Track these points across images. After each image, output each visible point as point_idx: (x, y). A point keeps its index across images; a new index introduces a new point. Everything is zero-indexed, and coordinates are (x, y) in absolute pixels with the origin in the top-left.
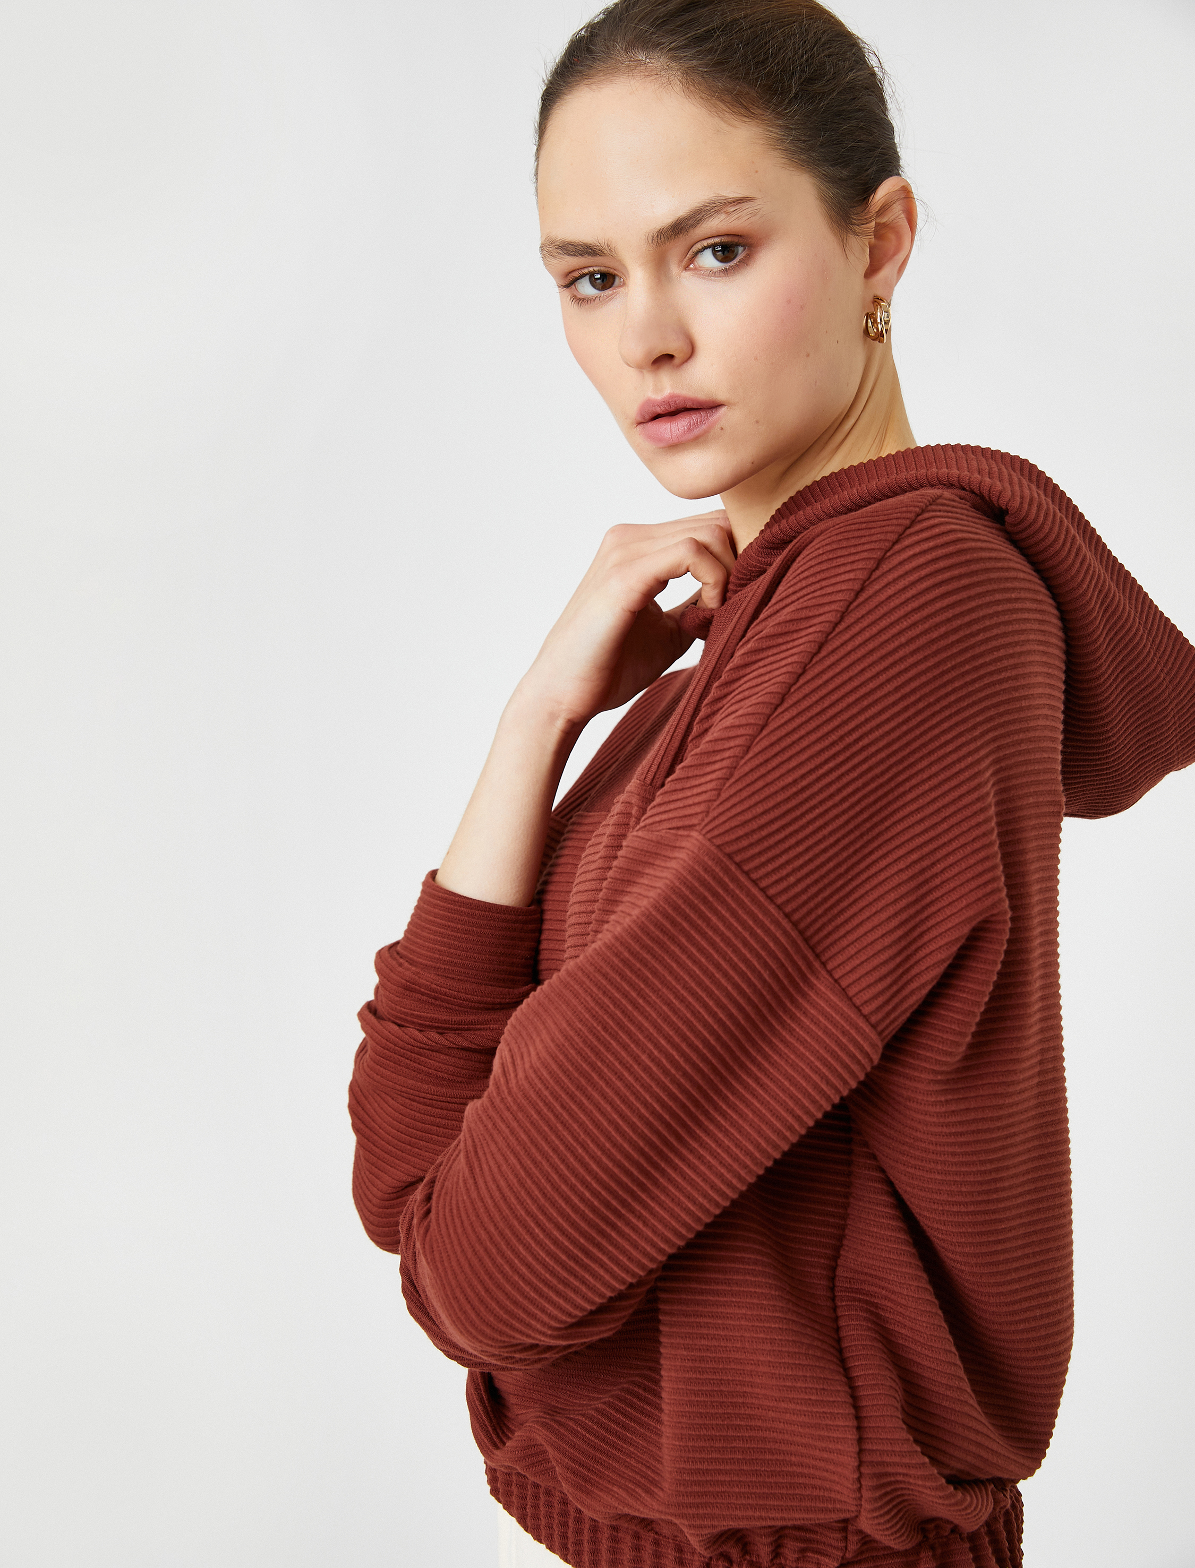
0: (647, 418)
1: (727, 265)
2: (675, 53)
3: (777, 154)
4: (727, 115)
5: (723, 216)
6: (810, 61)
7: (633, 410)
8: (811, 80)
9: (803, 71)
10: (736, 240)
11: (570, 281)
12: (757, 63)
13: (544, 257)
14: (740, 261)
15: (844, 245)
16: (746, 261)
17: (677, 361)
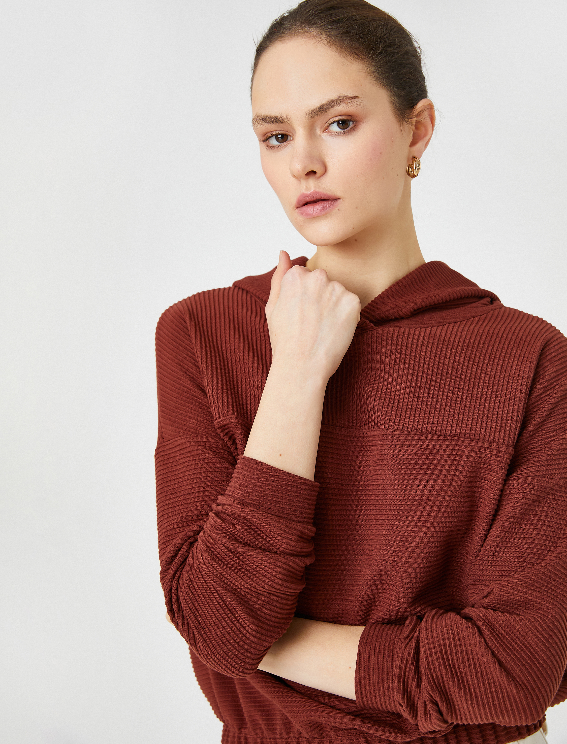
0: (301, 204)
1: (345, 130)
2: (323, 28)
3: (371, 78)
4: (348, 57)
5: (344, 105)
6: (389, 38)
7: (294, 201)
8: (388, 46)
9: (385, 42)
10: (349, 118)
11: (266, 139)
12: (364, 35)
13: (254, 125)
14: (351, 128)
15: (401, 126)
16: (354, 129)
17: (318, 175)
